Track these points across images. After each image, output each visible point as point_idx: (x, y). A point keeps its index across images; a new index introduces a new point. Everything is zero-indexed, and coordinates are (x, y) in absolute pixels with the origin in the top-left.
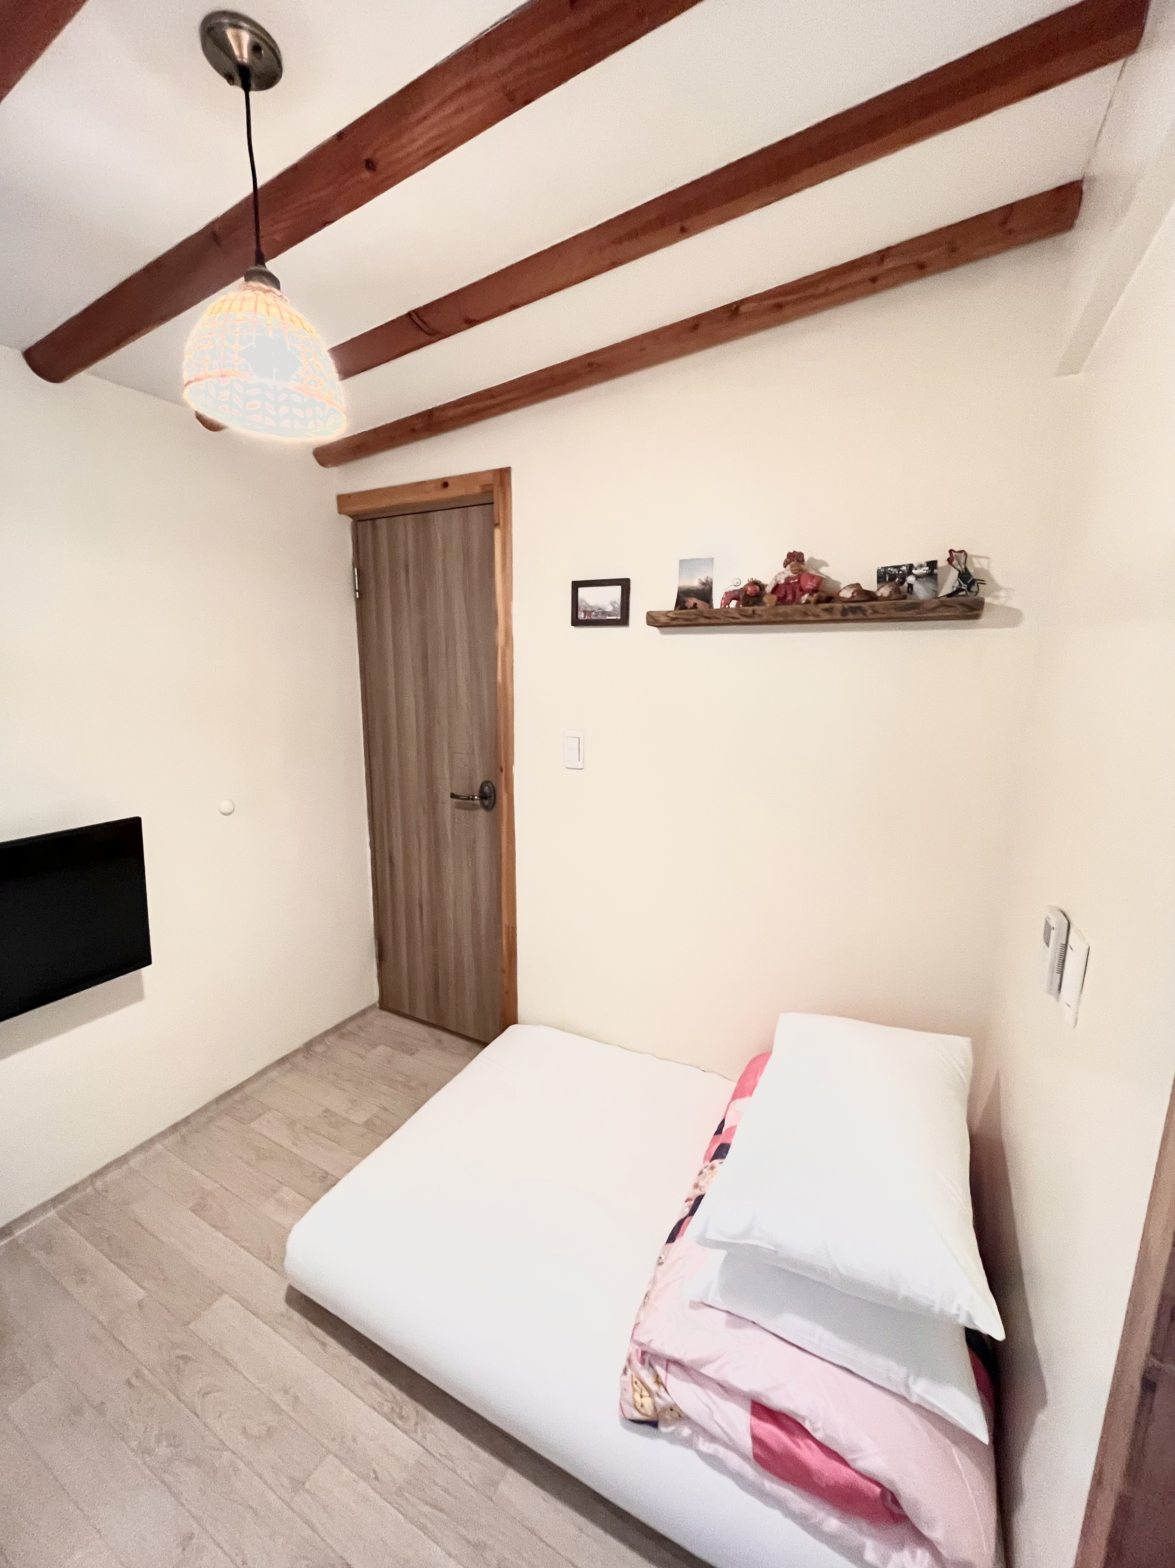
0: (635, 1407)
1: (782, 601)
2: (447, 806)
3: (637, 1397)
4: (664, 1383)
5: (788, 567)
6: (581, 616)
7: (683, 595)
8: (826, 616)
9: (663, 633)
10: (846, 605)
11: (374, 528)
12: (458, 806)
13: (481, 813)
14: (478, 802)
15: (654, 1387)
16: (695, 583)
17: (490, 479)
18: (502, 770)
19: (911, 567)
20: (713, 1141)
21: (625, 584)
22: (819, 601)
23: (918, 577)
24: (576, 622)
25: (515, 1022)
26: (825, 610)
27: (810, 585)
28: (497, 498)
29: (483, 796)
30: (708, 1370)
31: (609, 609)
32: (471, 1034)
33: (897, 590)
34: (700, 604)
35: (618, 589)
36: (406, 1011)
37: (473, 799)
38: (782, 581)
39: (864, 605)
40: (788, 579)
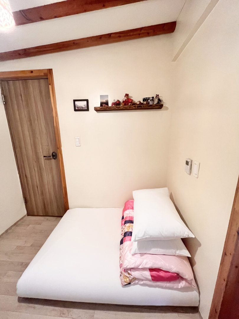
0: (125, 282)
1: (125, 105)
2: (42, 159)
3: (125, 280)
4: (130, 273)
5: (126, 97)
6: (77, 109)
7: (102, 104)
8: (134, 108)
9: (98, 113)
10: (138, 106)
11: (8, 83)
12: (46, 159)
13: (53, 160)
14: (52, 158)
15: (129, 276)
16: (104, 101)
17: (46, 72)
18: (58, 148)
19: (149, 98)
20: (122, 221)
21: (87, 101)
22: (133, 105)
23: (150, 100)
24: (75, 110)
25: (69, 209)
26: (134, 106)
27: (130, 101)
28: (49, 76)
29: (53, 156)
30: (140, 267)
31: (84, 107)
32: (56, 215)
33: (147, 103)
34: (106, 106)
35: (85, 102)
36: (36, 214)
37: (51, 157)
38: (124, 100)
39: (142, 105)
40: (126, 100)
